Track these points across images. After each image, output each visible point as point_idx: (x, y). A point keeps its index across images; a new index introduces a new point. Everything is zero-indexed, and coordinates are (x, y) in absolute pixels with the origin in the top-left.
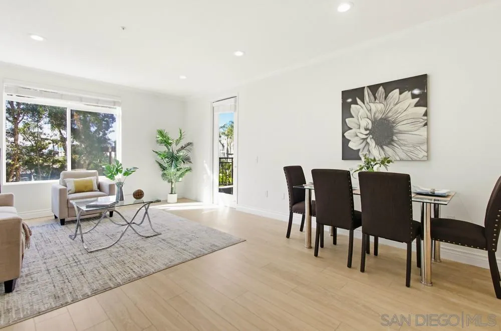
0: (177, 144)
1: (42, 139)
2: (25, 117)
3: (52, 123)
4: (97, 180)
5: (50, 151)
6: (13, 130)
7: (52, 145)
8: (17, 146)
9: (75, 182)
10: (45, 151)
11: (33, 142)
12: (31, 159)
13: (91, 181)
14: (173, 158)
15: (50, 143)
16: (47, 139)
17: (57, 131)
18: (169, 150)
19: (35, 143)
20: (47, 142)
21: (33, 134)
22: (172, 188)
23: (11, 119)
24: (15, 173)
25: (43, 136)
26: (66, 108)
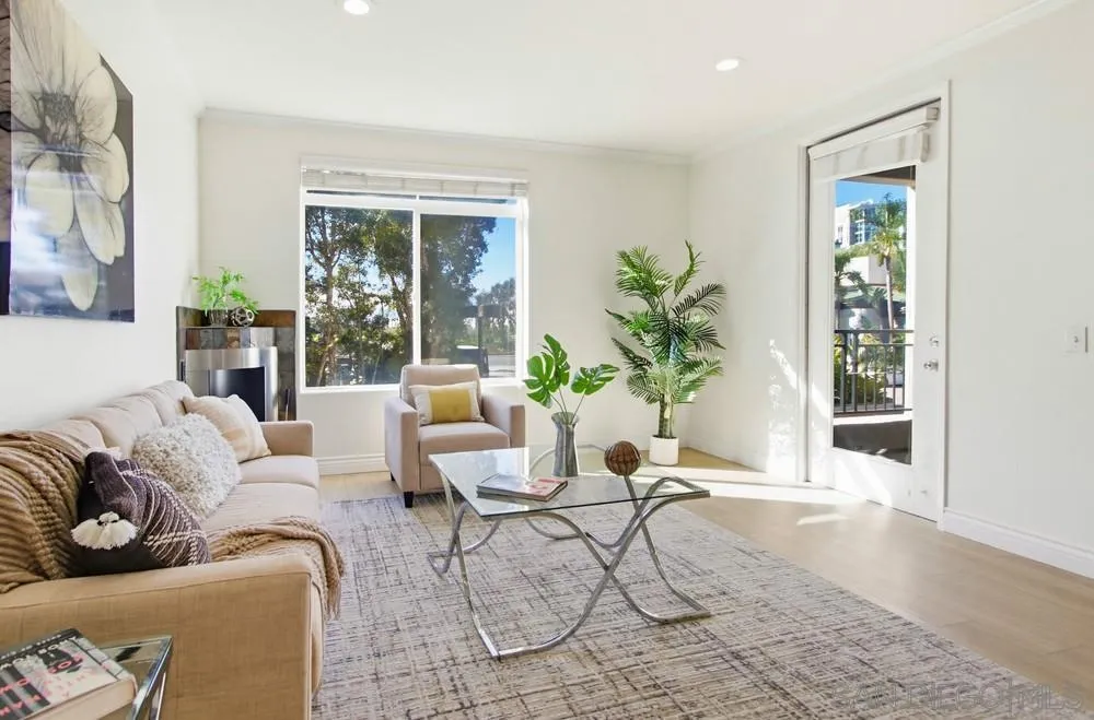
0: (677, 292)
1: (365, 294)
2: (342, 256)
3: (380, 264)
4: (478, 390)
5: (378, 318)
6: (325, 280)
7: (379, 307)
8: (330, 308)
9: (432, 394)
10: (370, 318)
11: (353, 301)
12: (350, 332)
13: (466, 393)
14: (671, 334)
15: (376, 303)
16: (373, 296)
17: (387, 280)
18: (654, 308)
19: (356, 303)
20: (372, 300)
21: (352, 286)
22: (662, 421)
23: (322, 260)
24: (328, 359)
25: (367, 290)
26: (412, 212)
